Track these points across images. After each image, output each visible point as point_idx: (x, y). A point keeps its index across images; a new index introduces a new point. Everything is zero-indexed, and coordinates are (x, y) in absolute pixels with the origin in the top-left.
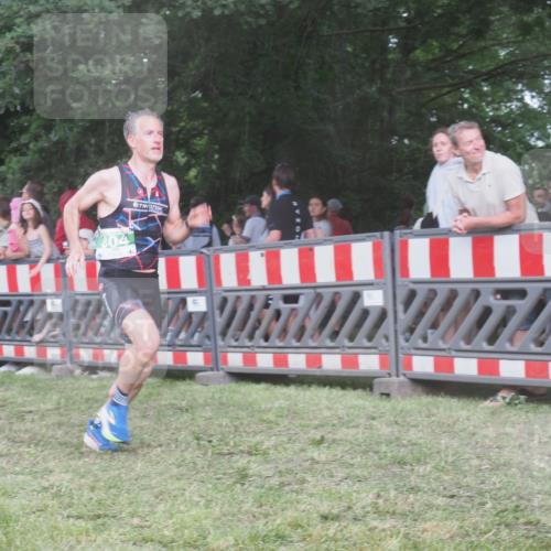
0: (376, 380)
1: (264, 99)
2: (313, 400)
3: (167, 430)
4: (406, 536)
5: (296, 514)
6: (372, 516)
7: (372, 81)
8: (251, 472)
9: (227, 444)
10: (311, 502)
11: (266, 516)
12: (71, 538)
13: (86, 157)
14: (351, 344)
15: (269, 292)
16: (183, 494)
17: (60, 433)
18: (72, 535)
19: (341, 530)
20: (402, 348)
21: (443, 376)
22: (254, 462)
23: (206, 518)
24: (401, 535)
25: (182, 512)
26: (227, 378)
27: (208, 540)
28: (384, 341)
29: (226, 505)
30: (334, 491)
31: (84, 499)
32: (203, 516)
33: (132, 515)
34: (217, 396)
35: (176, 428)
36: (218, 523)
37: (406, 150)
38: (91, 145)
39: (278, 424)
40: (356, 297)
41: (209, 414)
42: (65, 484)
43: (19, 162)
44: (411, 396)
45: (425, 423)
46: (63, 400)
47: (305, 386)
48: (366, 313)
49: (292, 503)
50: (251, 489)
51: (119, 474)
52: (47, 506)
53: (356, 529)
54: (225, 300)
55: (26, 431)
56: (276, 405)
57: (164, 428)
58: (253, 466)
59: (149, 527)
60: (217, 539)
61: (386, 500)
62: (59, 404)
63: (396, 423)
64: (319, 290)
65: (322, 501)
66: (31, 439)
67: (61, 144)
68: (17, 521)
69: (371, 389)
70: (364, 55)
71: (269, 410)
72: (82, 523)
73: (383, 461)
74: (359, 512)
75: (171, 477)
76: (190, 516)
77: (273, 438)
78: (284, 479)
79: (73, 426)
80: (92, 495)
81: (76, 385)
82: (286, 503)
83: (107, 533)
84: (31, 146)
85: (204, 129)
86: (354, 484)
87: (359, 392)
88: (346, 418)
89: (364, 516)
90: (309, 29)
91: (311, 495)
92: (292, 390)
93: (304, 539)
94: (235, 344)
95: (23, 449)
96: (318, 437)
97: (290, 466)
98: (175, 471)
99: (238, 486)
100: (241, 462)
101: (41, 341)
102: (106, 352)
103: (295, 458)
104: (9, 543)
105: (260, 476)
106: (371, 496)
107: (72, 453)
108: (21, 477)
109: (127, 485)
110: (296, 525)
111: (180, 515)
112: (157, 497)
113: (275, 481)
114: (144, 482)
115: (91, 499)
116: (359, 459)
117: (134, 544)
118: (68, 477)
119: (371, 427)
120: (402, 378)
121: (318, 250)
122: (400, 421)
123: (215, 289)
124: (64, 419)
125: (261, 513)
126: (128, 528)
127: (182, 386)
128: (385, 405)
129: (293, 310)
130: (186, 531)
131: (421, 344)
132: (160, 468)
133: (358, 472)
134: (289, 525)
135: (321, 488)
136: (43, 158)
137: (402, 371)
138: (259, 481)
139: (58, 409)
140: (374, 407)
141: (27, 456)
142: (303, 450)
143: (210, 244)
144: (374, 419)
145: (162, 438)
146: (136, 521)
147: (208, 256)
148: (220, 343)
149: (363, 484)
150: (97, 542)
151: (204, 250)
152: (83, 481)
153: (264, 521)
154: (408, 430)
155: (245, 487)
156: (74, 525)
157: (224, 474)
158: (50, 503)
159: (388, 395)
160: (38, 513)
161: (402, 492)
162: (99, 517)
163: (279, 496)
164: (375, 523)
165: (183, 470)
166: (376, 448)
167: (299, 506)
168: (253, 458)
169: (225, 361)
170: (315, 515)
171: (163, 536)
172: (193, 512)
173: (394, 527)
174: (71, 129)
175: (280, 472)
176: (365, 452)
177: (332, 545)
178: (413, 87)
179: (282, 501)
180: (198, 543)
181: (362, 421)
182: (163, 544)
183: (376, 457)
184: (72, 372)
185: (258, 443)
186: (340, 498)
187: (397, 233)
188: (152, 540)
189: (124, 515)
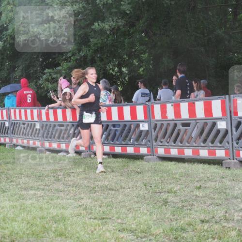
0: (224, 161)
1: (173, 37)
2: (196, 169)
3: (132, 181)
4: (239, 230)
5: (190, 219)
6: (223, 221)
7: (220, 28)
8: (169, 200)
9: (158, 188)
10: (196, 215)
11: (176, 220)
12: (91, 227)
13: (95, 62)
14: (212, 145)
15: (175, 122)
16: (139, 210)
17: (86, 182)
18: (92, 226)
19: (210, 227)
20: (235, 147)
22: (171, 196)
23: (150, 220)
24: (237, 230)
25: (139, 218)
26: (158, 159)
27: (151, 230)
28: (227, 144)
30: (206, 209)
31: (97, 211)
32: (149, 219)
33: (118, 218)
34: (153, 167)
35: (136, 181)
36: (155, 222)
37: (236, 59)
38: (97, 57)
39: (181, 180)
40: (214, 124)
41: (150, 175)
42: (88, 204)
43: (67, 65)
44: (240, 168)
46: (86, 168)
47: (192, 163)
48: (218, 131)
49: (188, 215)
50: (169, 208)
51: (112, 200)
52: (81, 214)
53: (216, 226)
54: (156, 125)
55: (71, 181)
56: (180, 171)
57: (130, 180)
58: (170, 198)
59: (125, 224)
60: (156, 230)
61: (229, 214)
63: (233, 180)
64: (197, 121)
65: (201, 214)
66: (74, 184)
67: (85, 57)
68: (68, 220)
69: (222, 165)
70: (217, 17)
71: (176, 173)
72: (96, 221)
73: (228, 197)
74: (218, 219)
75: (134, 202)
76: (143, 219)
77: (179, 186)
78: (184, 204)
79: (91, 179)
80: (100, 209)
81: (92, 161)
82: (185, 214)
83: (107, 226)
84: (72, 58)
85: (146, 50)
86: (215, 206)
87: (216, 166)
88: (211, 178)
89: (220, 221)
90: (193, 5)
91: (196, 211)
92: (186, 165)
93: (194, 231)
94: (161, 144)
95: (70, 188)
96: (199, 186)
97: (186, 198)
98: (136, 199)
99: (164, 206)
103: (188, 194)
104: (66, 229)
105: (173, 203)
106: (223, 212)
107: (91, 191)
108: (70, 201)
109: (115, 205)
110: (190, 224)
111: (138, 219)
112: (128, 211)
113: (180, 205)
114: (122, 204)
115: (100, 211)
116: (217, 196)
117: (119, 231)
118: (90, 201)
119: (222, 182)
120: (235, 160)
121: (197, 103)
122: (235, 179)
123: (152, 120)
124: (87, 176)
125: (174, 219)
126: (116, 224)
127: (138, 162)
128: (228, 172)
129: (186, 129)
130: (142, 226)
132: (129, 198)
133: (217, 201)
134: (187, 224)
135: (200, 208)
136: (77, 63)
137: (235, 157)
138: (173, 205)
139: (84, 171)
140: (223, 173)
141: (72, 192)
142: (192, 191)
143: (149, 100)
144: (223, 178)
145: (130, 185)
146: (119, 221)
147: (149, 105)
148: (154, 143)
149: (219, 207)
150: (103, 230)
151: (147, 103)
152: (96, 203)
153: (175, 222)
154: (239, 183)
155: (167, 207)
156: (93, 222)
157: (157, 201)
158: (82, 212)
159: (229, 168)
160: (77, 216)
161: (237, 211)
162: (104, 219)
163: (182, 211)
164: (224, 224)
165: (140, 199)
166: (225, 191)
167: (191, 216)
168: (170, 194)
169: (157, 151)
170: (198, 220)
171: (132, 228)
172: (144, 217)
173: (234, 226)
174: (89, 51)
175: (182, 201)
176: (220, 193)
177: (206, 234)
178: (239, 31)
179: (183, 213)
180: (147, 231)
181: (218, 179)
182: (132, 231)
183: (225, 195)
184: (90, 155)
185: (172, 188)
186: (209, 213)
187: (232, 96)
188: (127, 229)
189: (114, 218)
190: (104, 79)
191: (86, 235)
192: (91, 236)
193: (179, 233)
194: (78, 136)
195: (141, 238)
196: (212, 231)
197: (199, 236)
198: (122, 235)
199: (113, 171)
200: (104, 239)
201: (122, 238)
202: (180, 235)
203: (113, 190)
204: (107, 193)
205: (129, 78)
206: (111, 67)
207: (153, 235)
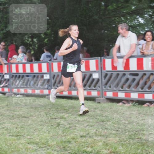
0: (96, 99)
3: (38, 112)
4: (104, 142)
5: (73, 135)
6: (94, 136)
7: (97, 15)
8: (61, 124)
9: (54, 116)
10: (78, 133)
11: (65, 136)
14: (89, 88)
16: (42, 130)
17: (8, 112)
18: (11, 141)
19: (86, 140)
20: (104, 90)
21: (115, 97)
23: (48, 136)
24: (103, 142)
25: (42, 135)
27: (49, 142)
28: (98, 88)
29: (54, 133)
30: (84, 129)
33: (28, 135)
35: (40, 111)
36: (52, 138)
37: (106, 34)
39: (69, 110)
40: (91, 75)
41: (50, 107)
42: (9, 126)
44: (106, 103)
45: (110, 110)
46: (9, 103)
48: (93, 80)
50: (61, 128)
51: (24, 124)
52: (3, 133)
53: (90, 140)
54: (54, 76)
56: (69, 105)
58: (62, 122)
59: (32, 139)
60: (51, 142)
61: (99, 132)
62: (7, 104)
63: (102, 110)
65: (80, 132)
69: (95, 101)
70: (94, 7)
71: (66, 106)
72: (13, 138)
73: (98, 121)
75: (39, 125)
77: (68, 114)
78: (70, 126)
80: (16, 130)
82: (71, 132)
83: (20, 140)
85: (49, 28)
86: (90, 127)
87: (92, 102)
89: (92, 136)
91: (78, 130)
92: (73, 101)
93: (76, 143)
97: (72, 122)
98: (40, 123)
99: (57, 127)
100: (58, 121)
101: (3, 87)
102: (21, 90)
103: (73, 120)
105: (64, 125)
106: (94, 130)
107: (11, 118)
109: (26, 127)
110: (73, 139)
112: (34, 130)
113: (68, 126)
114: (31, 126)
116: (91, 120)
117: (28, 143)
118: (10, 124)
119: (94, 111)
120: (104, 98)
122: (103, 109)
123: (52, 72)
124: (9, 108)
125: (63, 135)
126: (26, 139)
127: (42, 99)
128: (99, 105)
129: (73, 79)
130: (43, 140)
131: (109, 88)
132: (36, 122)
133: (91, 124)
134: (71, 138)
135: (80, 128)
137: (103, 96)
138: (63, 126)
139: (7, 106)
140: (96, 106)
142: (76, 118)
143: (51, 60)
144: (95, 109)
145: (36, 114)
146: (29, 137)
147: (50, 63)
148: (53, 87)
149: (92, 127)
150: (18, 143)
151: (49, 62)
152: (14, 126)
154: (105, 112)
155: (59, 128)
156: (11, 138)
157: (54, 124)
158: (5, 132)
159: (100, 103)
160: (1, 135)
161: (103, 130)
162: (18, 136)
163: (69, 130)
164: (95, 138)
165: (42, 123)
166: (96, 117)
167: (74, 133)
168: (62, 120)
170: (79, 136)
171: (36, 141)
172: (45, 135)
173: (101, 139)
175: (69, 124)
176: (93, 118)
177: (83, 144)
178: (108, 17)
179: (70, 132)
180: (46, 143)
181: (92, 110)
182: (36, 144)
183: (96, 120)
184: (11, 95)
185: (63, 116)
186: (86, 131)
187: (102, 57)
188: (33, 142)
189: (25, 135)
190: (22, 46)
191: (6, 146)
192: (9, 147)
193: (66, 144)
194: (3, 82)
195: (42, 148)
196: (87, 143)
197: (79, 146)
198: (30, 146)
199: (26, 105)
200: (18, 149)
201: (30, 148)
202: (67, 146)
203: (25, 117)
204: (21, 119)
205: (38, 45)
206: (27, 38)
207: (49, 146)
